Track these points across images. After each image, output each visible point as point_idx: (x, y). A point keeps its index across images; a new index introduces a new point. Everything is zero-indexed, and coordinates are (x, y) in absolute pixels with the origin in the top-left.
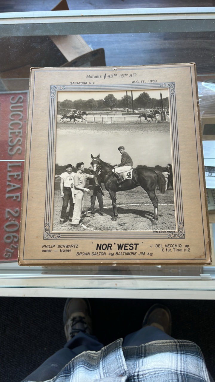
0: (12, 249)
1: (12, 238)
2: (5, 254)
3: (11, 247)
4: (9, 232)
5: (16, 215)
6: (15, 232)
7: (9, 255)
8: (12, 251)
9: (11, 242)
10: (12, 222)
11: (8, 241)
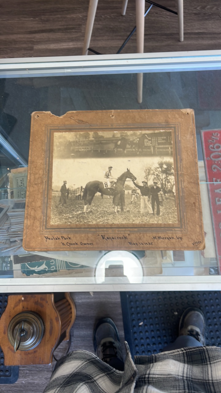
0: (213, 139)
1: (215, 147)
2: (219, 135)
3: (214, 140)
4: (218, 152)
5: (214, 166)
6: (213, 152)
7: (215, 134)
8: (213, 137)
9: (214, 144)
10: (216, 160)
11: (217, 145)
